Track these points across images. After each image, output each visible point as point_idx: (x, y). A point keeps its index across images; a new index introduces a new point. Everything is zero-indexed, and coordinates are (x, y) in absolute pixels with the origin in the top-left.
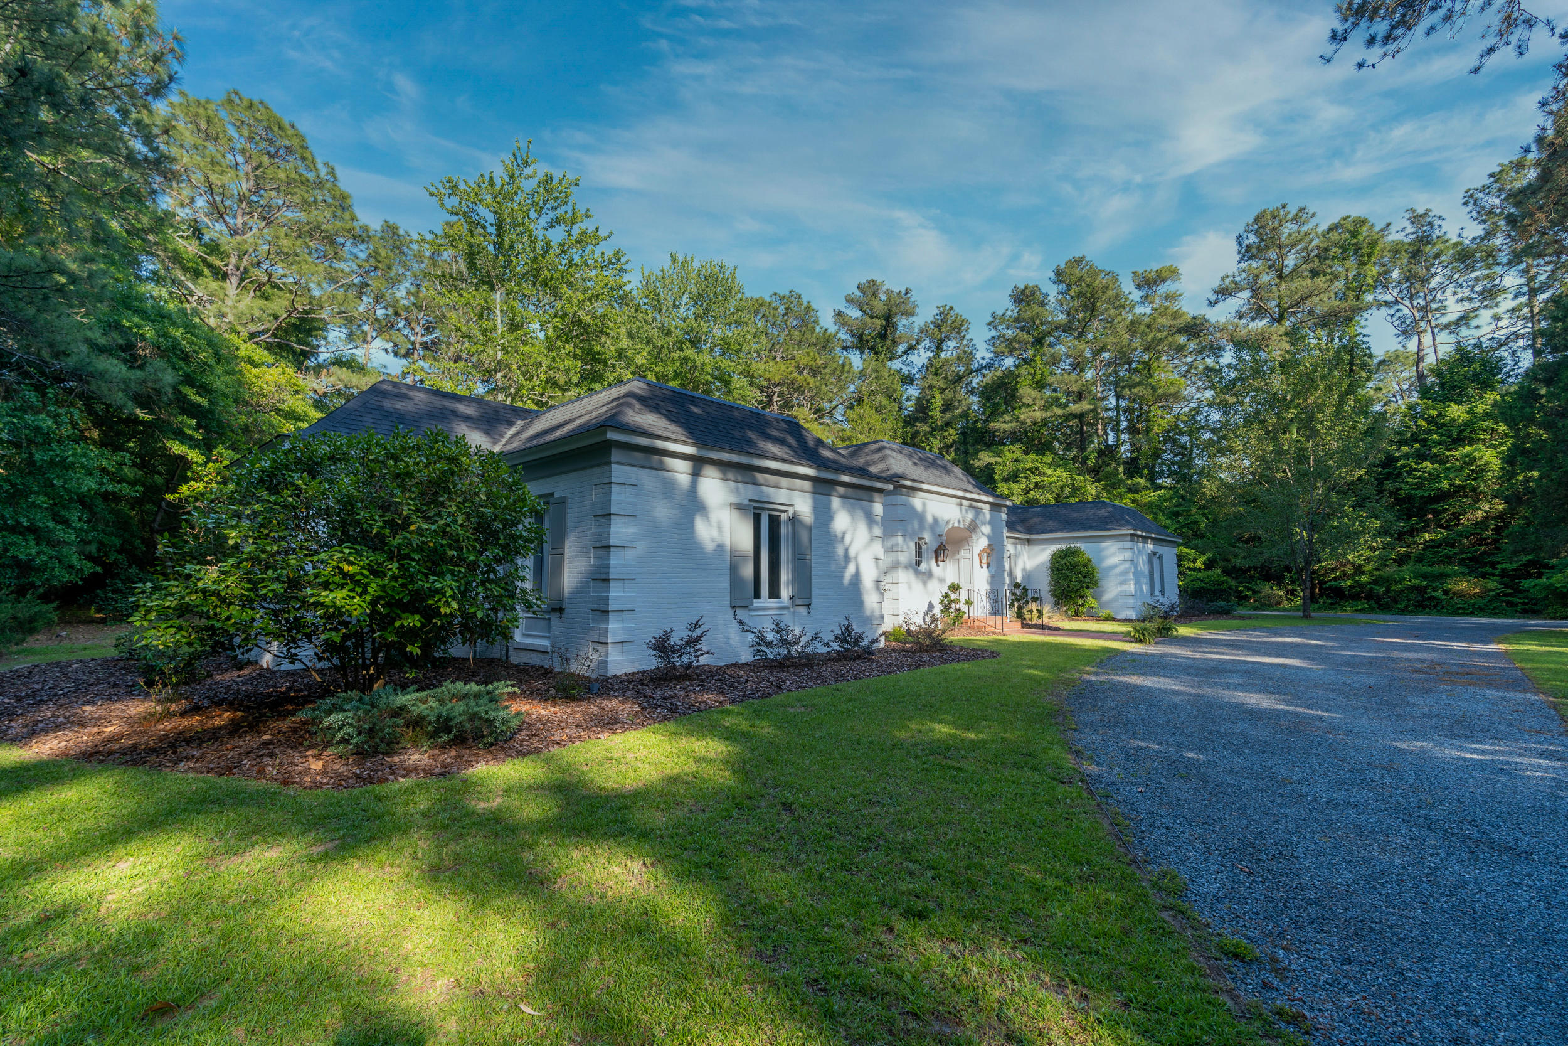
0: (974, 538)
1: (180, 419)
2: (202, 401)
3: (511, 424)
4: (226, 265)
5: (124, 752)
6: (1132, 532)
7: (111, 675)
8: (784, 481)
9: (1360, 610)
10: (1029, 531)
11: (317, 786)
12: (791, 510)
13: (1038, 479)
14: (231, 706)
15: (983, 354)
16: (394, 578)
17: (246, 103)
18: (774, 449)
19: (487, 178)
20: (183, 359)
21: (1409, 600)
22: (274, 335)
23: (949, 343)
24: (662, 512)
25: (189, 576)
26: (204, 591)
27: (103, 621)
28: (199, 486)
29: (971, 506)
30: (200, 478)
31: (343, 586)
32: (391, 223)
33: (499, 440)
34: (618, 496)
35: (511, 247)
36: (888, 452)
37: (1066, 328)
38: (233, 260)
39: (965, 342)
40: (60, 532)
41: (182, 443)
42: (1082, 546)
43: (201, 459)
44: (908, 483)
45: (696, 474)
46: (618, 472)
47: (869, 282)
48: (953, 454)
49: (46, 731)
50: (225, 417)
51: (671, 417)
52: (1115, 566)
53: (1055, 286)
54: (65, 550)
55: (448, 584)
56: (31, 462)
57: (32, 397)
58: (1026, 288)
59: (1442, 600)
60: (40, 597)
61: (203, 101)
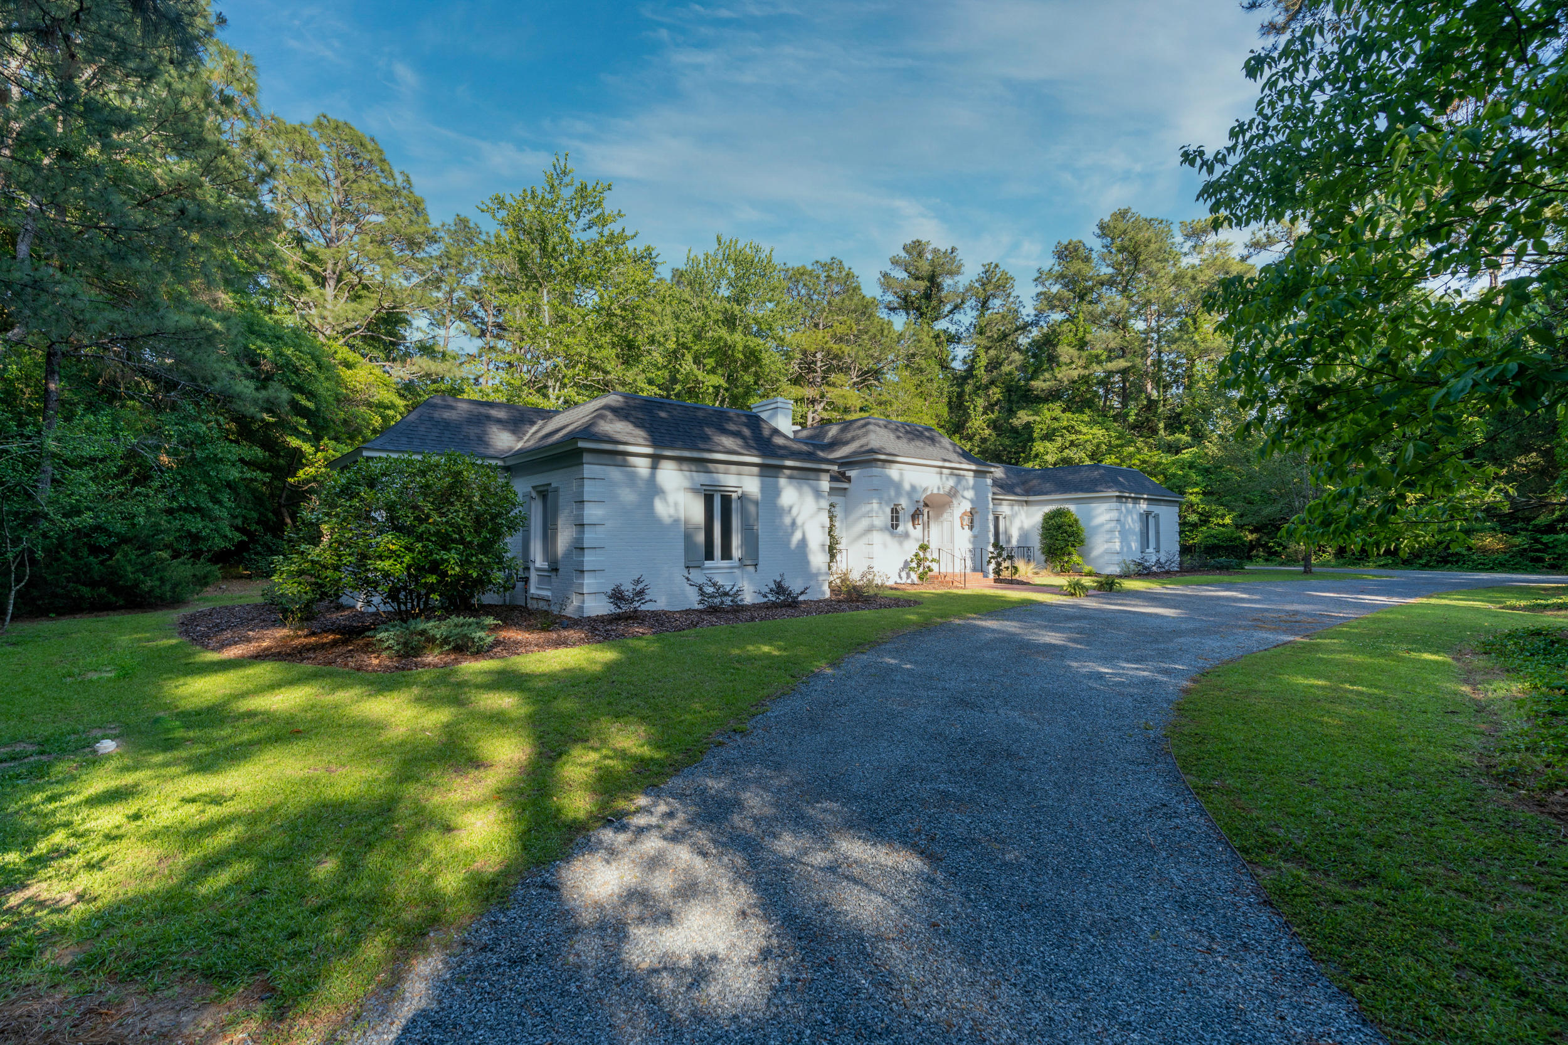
0: (955, 502)
1: (295, 419)
2: (311, 405)
3: (533, 423)
4: (325, 270)
5: (273, 655)
6: (1117, 494)
7: (261, 614)
8: (733, 468)
9: (1383, 566)
10: (1027, 493)
11: (374, 671)
12: (740, 491)
13: (1074, 437)
14: (333, 632)
15: (1028, 311)
16: (420, 553)
17: (333, 125)
18: (728, 442)
19: (529, 192)
20: (294, 373)
21: (1431, 556)
22: (367, 328)
23: (996, 301)
24: (628, 496)
25: (303, 552)
26: (312, 561)
27: (249, 577)
28: (311, 470)
29: (952, 474)
30: (312, 464)
31: (390, 558)
32: (462, 217)
33: (521, 438)
34: (589, 489)
35: (554, 249)
36: (871, 427)
37: (1111, 282)
38: (330, 266)
39: (1011, 299)
40: (217, 511)
41: (298, 437)
42: (1072, 508)
43: (312, 450)
44: (883, 457)
45: (654, 467)
46: (590, 469)
47: (914, 243)
48: (996, 413)
49: (230, 645)
50: (328, 415)
51: (638, 424)
52: (1102, 525)
53: (1099, 240)
54: (221, 524)
55: (453, 556)
56: (193, 458)
57: (191, 409)
58: (1070, 244)
59: (1463, 556)
60: (209, 560)
61: (298, 127)
